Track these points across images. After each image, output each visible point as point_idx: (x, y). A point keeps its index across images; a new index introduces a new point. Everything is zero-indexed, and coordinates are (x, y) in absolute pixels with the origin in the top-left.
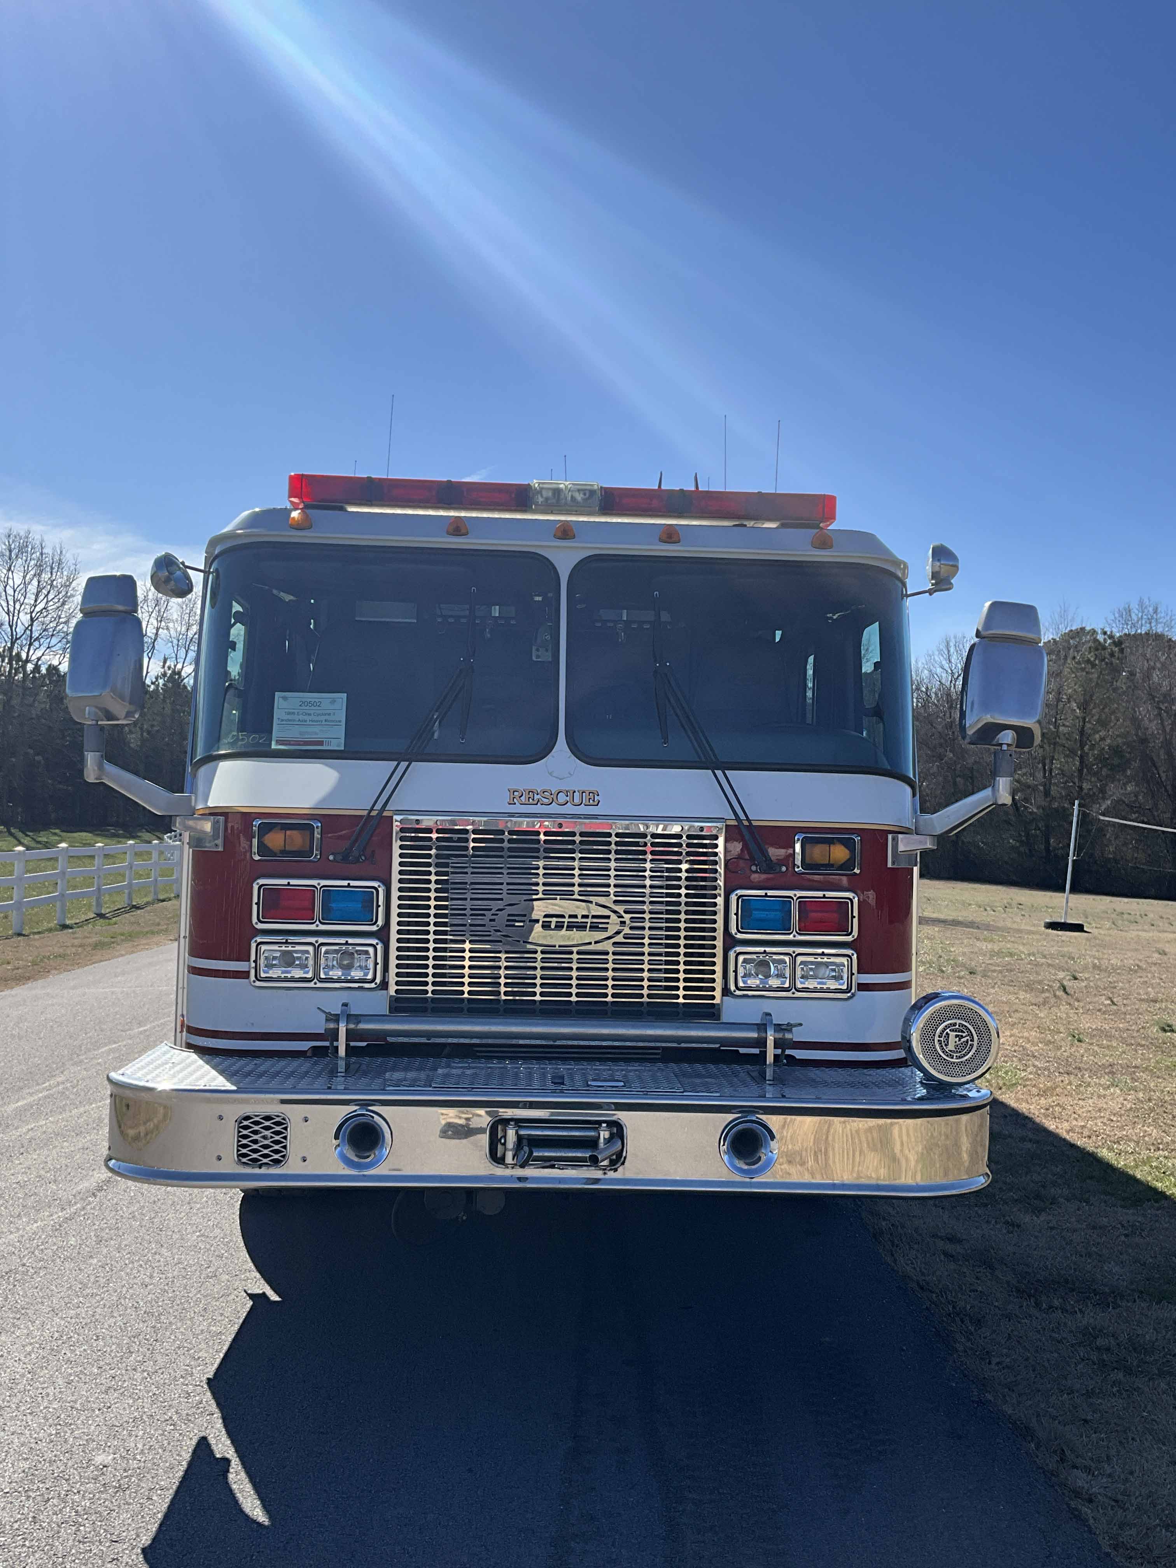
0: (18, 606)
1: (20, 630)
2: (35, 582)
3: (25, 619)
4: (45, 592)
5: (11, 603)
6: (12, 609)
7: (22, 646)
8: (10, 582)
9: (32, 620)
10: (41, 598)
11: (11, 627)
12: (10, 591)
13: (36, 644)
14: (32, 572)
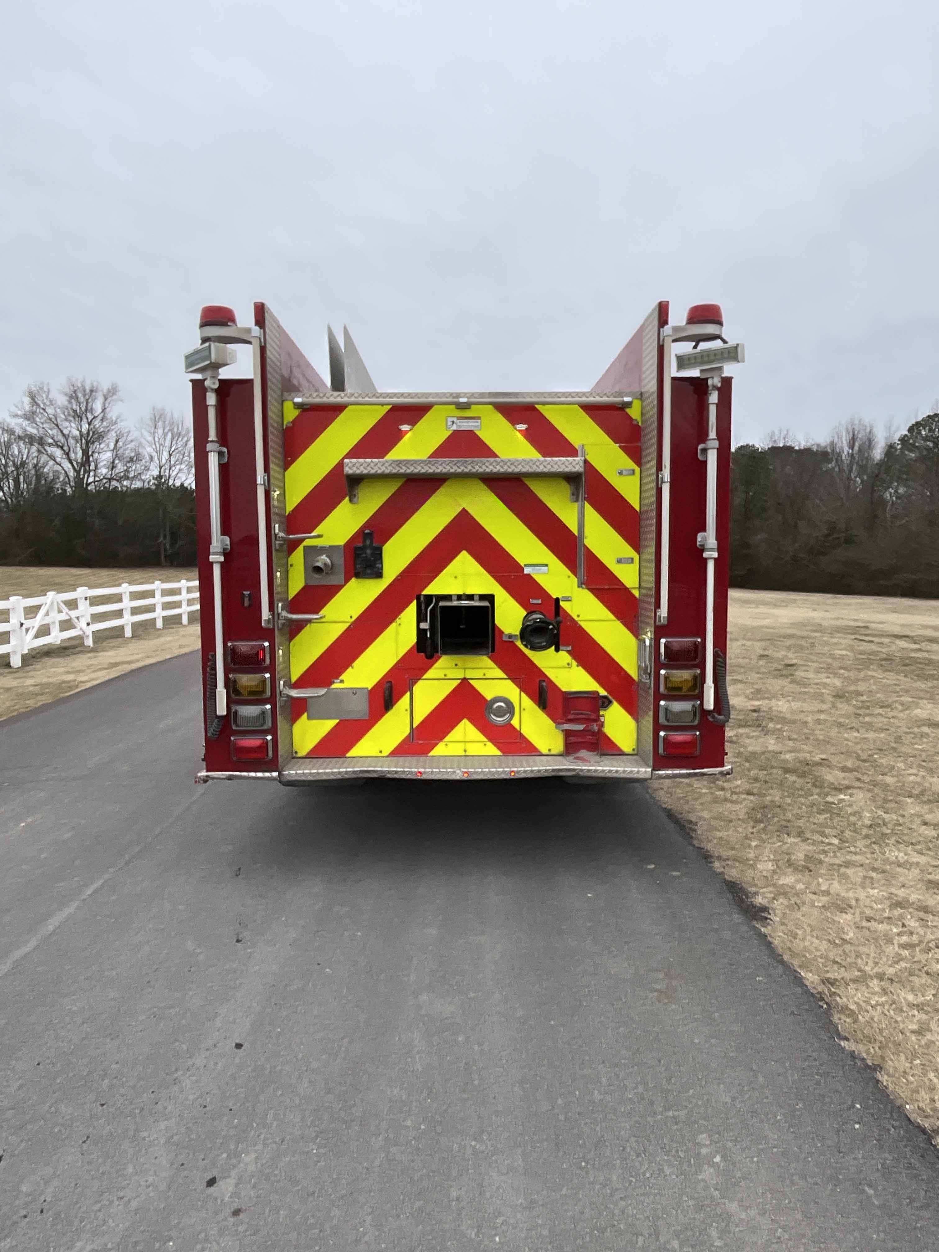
0: (161, 448)
1: (164, 461)
2: (170, 435)
3: (165, 455)
4: (176, 439)
5: (158, 446)
6: (158, 449)
7: (165, 469)
8: (156, 435)
9: (170, 455)
10: (174, 442)
11: (159, 459)
12: (157, 439)
13: (173, 468)
14: (168, 428)
